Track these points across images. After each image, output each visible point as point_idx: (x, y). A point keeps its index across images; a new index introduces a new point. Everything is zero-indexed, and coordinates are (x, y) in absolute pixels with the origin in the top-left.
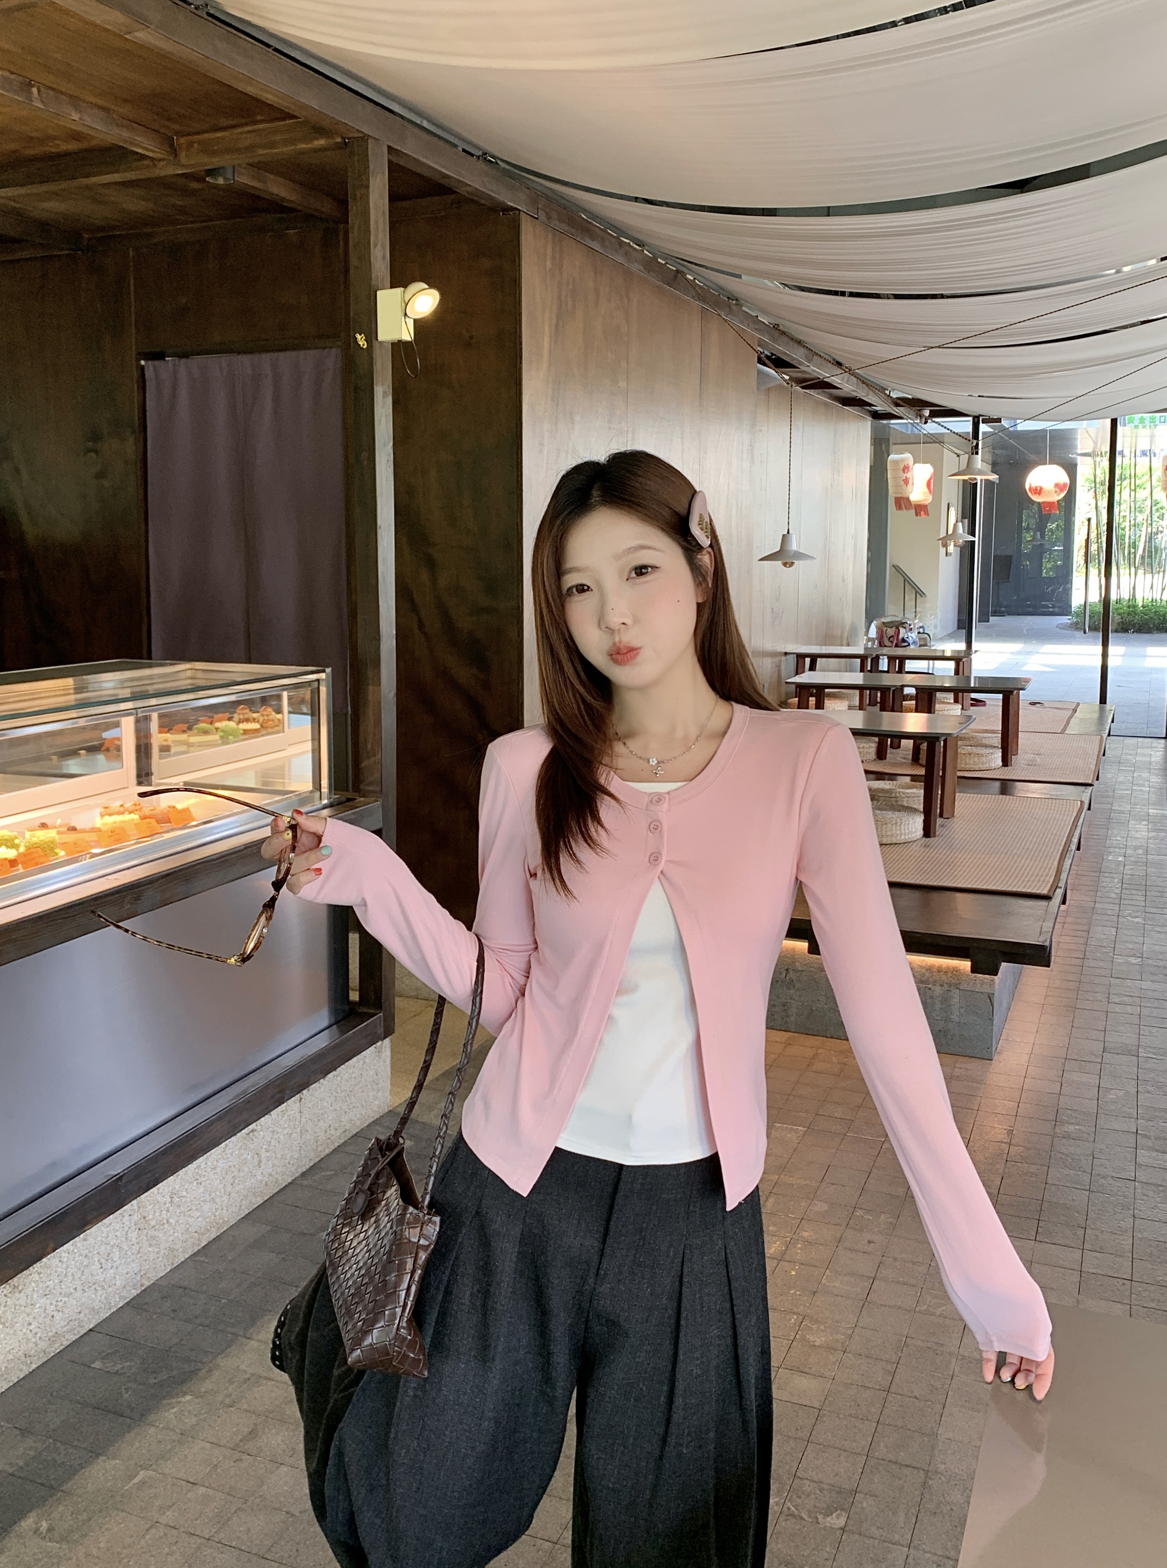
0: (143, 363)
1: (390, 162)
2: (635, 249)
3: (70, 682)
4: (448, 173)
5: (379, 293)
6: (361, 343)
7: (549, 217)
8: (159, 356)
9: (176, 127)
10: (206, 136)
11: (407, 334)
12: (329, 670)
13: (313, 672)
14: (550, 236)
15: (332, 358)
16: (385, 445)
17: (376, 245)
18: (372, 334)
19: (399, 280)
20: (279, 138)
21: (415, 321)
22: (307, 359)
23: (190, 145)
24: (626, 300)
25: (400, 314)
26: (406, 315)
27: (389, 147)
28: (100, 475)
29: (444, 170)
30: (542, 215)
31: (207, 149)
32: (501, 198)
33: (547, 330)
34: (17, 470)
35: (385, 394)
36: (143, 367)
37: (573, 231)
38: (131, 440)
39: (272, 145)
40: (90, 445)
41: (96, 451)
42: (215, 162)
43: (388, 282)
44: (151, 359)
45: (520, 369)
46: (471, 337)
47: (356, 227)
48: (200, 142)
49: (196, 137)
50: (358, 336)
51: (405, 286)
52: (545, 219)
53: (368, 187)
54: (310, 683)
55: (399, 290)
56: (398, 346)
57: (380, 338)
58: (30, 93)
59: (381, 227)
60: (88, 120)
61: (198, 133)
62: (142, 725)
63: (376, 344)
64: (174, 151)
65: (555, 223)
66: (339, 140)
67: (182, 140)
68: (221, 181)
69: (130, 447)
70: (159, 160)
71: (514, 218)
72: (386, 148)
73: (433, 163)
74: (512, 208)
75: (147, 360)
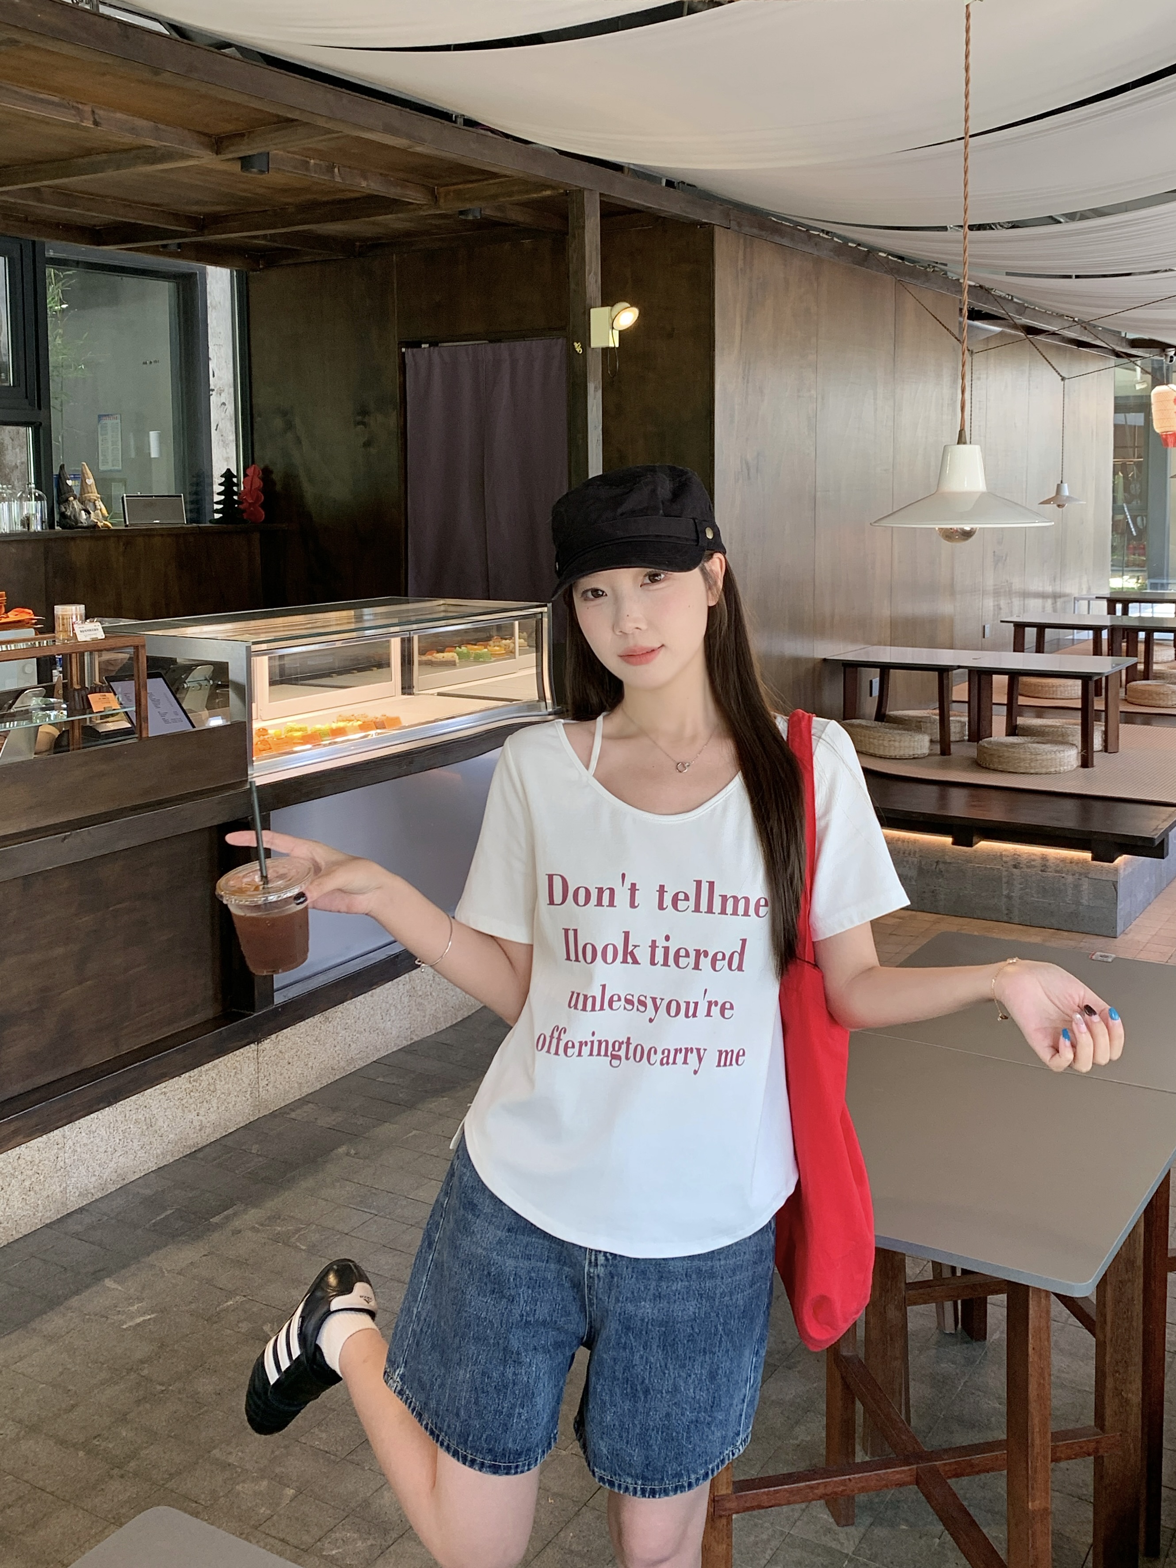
0: (403, 350)
1: (601, 201)
2: (825, 239)
3: (351, 613)
4: (651, 206)
5: (592, 310)
6: (578, 350)
7: (739, 225)
8: (417, 345)
9: (437, 182)
10: (461, 186)
11: (614, 341)
12: (550, 605)
13: (537, 607)
14: (742, 241)
15: (558, 346)
16: (596, 427)
17: (590, 274)
18: (586, 341)
19: (608, 300)
20: (516, 188)
21: (620, 332)
22: (537, 346)
23: (447, 194)
24: (815, 285)
25: (608, 326)
26: (613, 328)
27: (601, 194)
28: (367, 444)
29: (646, 204)
30: (733, 224)
31: (459, 195)
32: (697, 218)
33: (738, 320)
34: (298, 441)
35: (596, 388)
36: (404, 353)
37: (763, 233)
38: (394, 414)
39: (511, 194)
40: (359, 418)
41: (363, 423)
42: (468, 206)
43: (599, 301)
44: (412, 347)
45: (714, 357)
46: (673, 329)
47: (575, 258)
48: (454, 191)
49: (452, 188)
50: (576, 345)
51: (612, 306)
52: (737, 228)
53: (584, 227)
54: (535, 614)
55: (608, 309)
56: (606, 351)
57: (593, 345)
58: (333, 172)
59: (594, 259)
60: (373, 185)
61: (454, 184)
62: (407, 643)
63: (589, 351)
64: (435, 198)
65: (746, 229)
66: (562, 191)
67: (442, 189)
68: (470, 218)
69: (393, 421)
70: (422, 205)
71: (708, 231)
72: (598, 196)
73: (638, 200)
74: (707, 224)
75: (407, 347)
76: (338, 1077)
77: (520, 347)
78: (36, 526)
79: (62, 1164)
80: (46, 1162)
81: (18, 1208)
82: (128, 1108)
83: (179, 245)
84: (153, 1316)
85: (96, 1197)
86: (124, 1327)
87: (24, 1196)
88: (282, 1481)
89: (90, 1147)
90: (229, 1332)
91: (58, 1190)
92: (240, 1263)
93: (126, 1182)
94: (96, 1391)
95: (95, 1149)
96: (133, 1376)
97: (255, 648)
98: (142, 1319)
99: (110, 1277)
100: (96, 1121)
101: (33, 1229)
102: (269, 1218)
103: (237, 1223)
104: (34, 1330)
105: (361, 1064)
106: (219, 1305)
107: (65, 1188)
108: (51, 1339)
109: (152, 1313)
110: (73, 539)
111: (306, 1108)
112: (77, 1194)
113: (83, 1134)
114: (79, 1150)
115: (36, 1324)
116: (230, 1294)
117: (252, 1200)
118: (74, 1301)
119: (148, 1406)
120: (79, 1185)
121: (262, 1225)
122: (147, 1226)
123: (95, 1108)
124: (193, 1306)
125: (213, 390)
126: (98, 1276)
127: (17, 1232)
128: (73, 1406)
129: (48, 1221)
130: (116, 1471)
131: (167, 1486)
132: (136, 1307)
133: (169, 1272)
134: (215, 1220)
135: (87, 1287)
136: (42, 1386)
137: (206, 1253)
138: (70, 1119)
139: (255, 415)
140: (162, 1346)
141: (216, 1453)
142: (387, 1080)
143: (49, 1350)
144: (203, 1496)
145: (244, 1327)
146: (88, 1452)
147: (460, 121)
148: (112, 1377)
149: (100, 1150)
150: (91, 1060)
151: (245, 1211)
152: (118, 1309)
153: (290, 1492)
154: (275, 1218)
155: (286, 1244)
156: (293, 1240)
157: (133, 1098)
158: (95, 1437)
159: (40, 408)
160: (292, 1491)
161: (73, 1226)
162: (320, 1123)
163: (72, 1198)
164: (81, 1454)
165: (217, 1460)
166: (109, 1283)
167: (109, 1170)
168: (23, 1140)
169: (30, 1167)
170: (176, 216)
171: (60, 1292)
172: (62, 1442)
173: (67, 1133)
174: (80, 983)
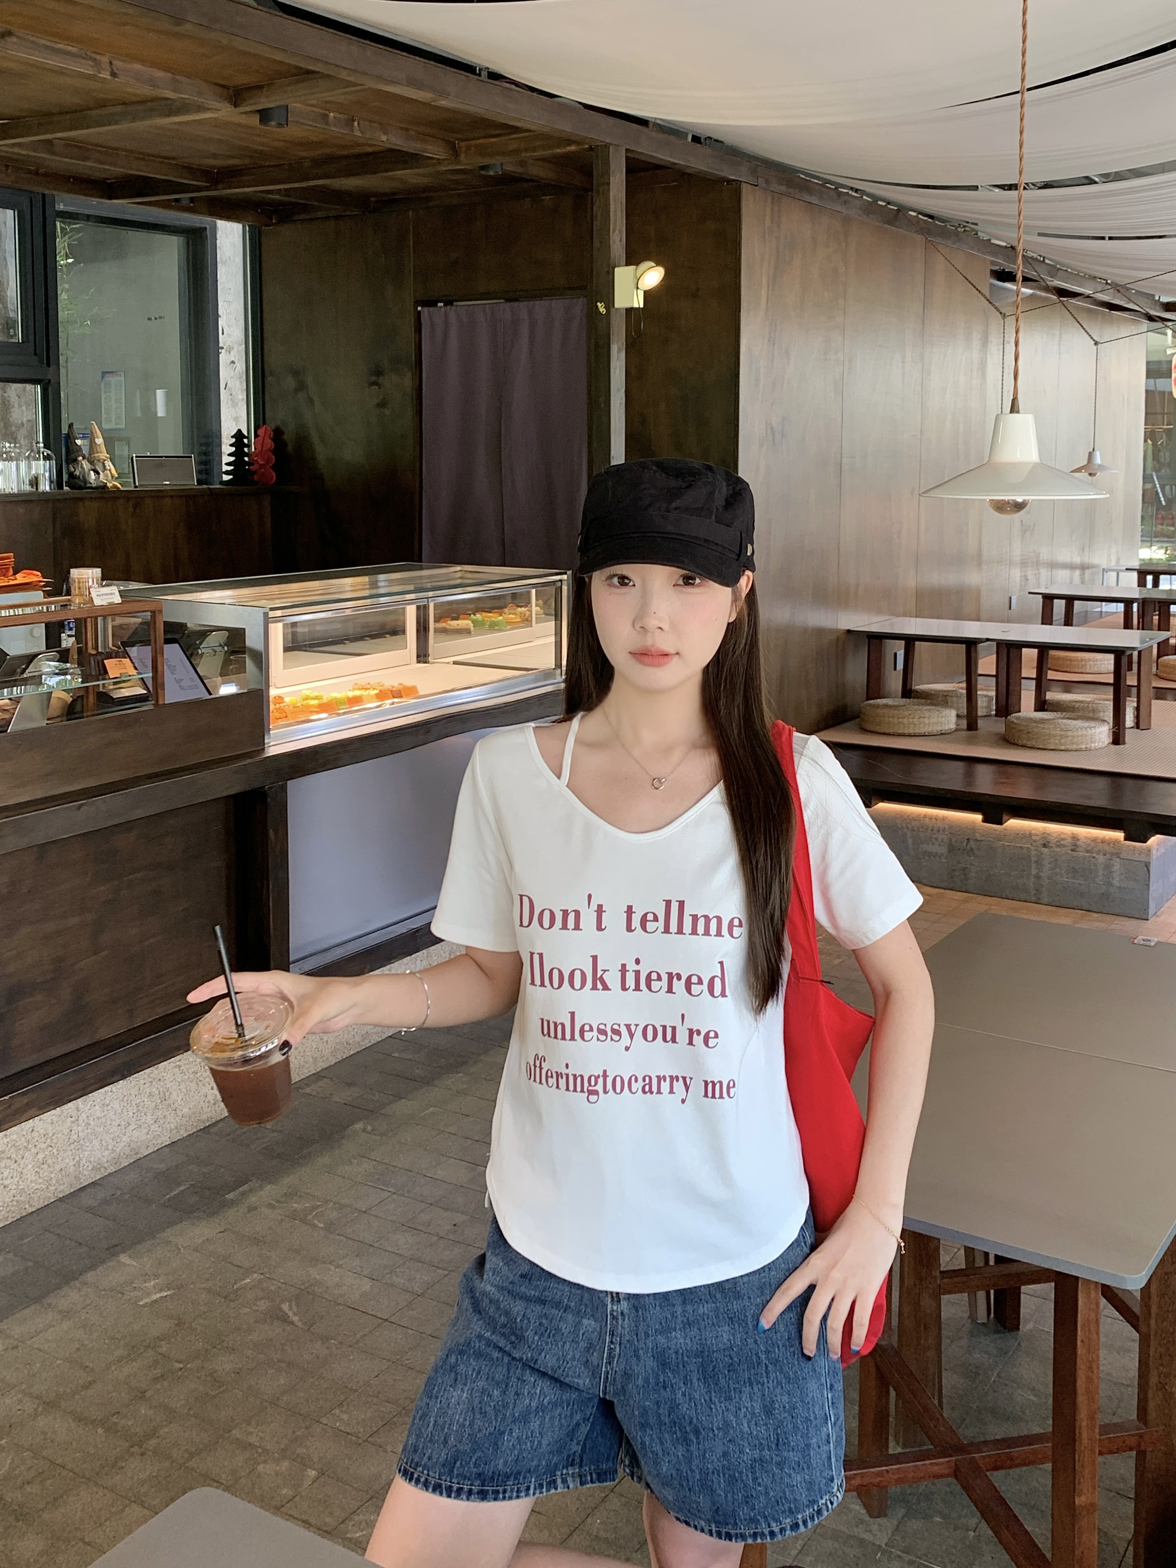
0: (419, 308)
1: (626, 157)
2: (854, 197)
3: (366, 579)
4: (677, 161)
5: (616, 269)
6: (601, 310)
7: (767, 182)
8: (433, 304)
9: (459, 136)
10: (482, 141)
11: (638, 302)
12: (570, 572)
13: (557, 574)
14: (769, 199)
15: (579, 306)
16: (618, 390)
17: (614, 231)
18: (610, 301)
19: (633, 259)
20: (538, 143)
21: (645, 292)
22: (558, 305)
23: (468, 148)
24: (844, 244)
25: (633, 286)
26: (638, 288)
27: (627, 150)
28: (382, 405)
29: (672, 160)
30: (761, 181)
31: (482, 151)
32: (724, 174)
33: (764, 282)
34: (311, 401)
35: (619, 351)
36: (419, 312)
37: (791, 190)
38: (409, 375)
39: (534, 149)
40: (374, 378)
41: (377, 384)
42: (487, 161)
43: (624, 260)
44: (427, 306)
45: (739, 316)
46: (698, 289)
47: (599, 214)
48: (476, 146)
49: (473, 142)
50: (599, 304)
51: (637, 265)
52: (764, 185)
53: (608, 184)
54: (555, 582)
55: (632, 268)
56: (630, 311)
57: (617, 305)
58: (353, 125)
59: (619, 216)
60: (393, 140)
61: (474, 139)
62: (422, 611)
63: (613, 311)
64: (455, 152)
65: (774, 187)
66: (587, 146)
67: (463, 144)
68: (492, 173)
69: (408, 381)
70: (443, 160)
71: (734, 189)
72: (624, 152)
73: (664, 156)
74: (734, 180)
75: (423, 306)
76: (352, 1052)
77: (540, 307)
78: (45, 486)
79: (75, 1137)
80: (59, 1135)
81: (31, 1181)
82: (142, 1082)
83: (192, 200)
84: (169, 1293)
85: (109, 1171)
86: (141, 1303)
87: (37, 1169)
88: (304, 1463)
89: (103, 1120)
90: (247, 1310)
91: (71, 1164)
92: (256, 1241)
93: (138, 1157)
94: (113, 1368)
95: (109, 1123)
96: (151, 1352)
97: (272, 614)
98: (158, 1296)
99: (124, 1252)
100: (110, 1094)
101: (46, 1203)
102: (285, 1194)
103: (253, 1199)
104: (50, 1305)
105: (376, 1039)
106: (235, 1283)
107: (78, 1162)
108: (67, 1314)
109: (169, 1290)
110: (82, 499)
111: (320, 1083)
112: (90, 1168)
113: (97, 1107)
114: (92, 1123)
115: (50, 1299)
116: (248, 1272)
117: (268, 1176)
118: (90, 1276)
119: (165, 1383)
120: (92, 1159)
121: (278, 1202)
122: (162, 1202)
123: (110, 1081)
124: (210, 1284)
125: (222, 348)
126: (114, 1250)
127: (31, 1206)
128: (90, 1383)
129: (61, 1195)
130: (136, 1449)
131: (187, 1465)
132: (152, 1283)
133: (184, 1248)
134: (230, 1196)
135: (102, 1262)
136: (59, 1362)
137: (222, 1230)
138: (84, 1093)
139: (267, 373)
140: (180, 1323)
141: (236, 1433)
142: (404, 1055)
143: (66, 1325)
144: (224, 1476)
145: (263, 1305)
146: (108, 1430)
147: (484, 74)
148: (130, 1355)
149: (114, 1123)
150: (104, 1033)
151: (261, 1188)
152: (134, 1285)
153: (312, 1473)
154: (292, 1194)
155: (304, 1221)
156: (310, 1217)
157: (147, 1071)
158: (114, 1414)
159: (48, 365)
160: (314, 1472)
161: (87, 1200)
162: (336, 1098)
163: (85, 1172)
164: (100, 1431)
165: (237, 1439)
166: (124, 1258)
167: (123, 1144)
168: (37, 1113)
169: (43, 1140)
170: (189, 169)
171: (74, 1268)
172: (80, 1419)
173: (81, 1106)
174: (95, 954)
